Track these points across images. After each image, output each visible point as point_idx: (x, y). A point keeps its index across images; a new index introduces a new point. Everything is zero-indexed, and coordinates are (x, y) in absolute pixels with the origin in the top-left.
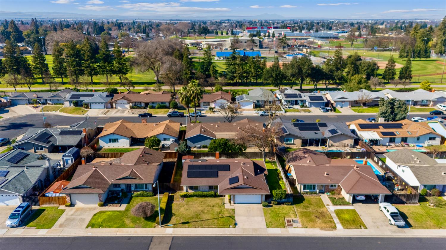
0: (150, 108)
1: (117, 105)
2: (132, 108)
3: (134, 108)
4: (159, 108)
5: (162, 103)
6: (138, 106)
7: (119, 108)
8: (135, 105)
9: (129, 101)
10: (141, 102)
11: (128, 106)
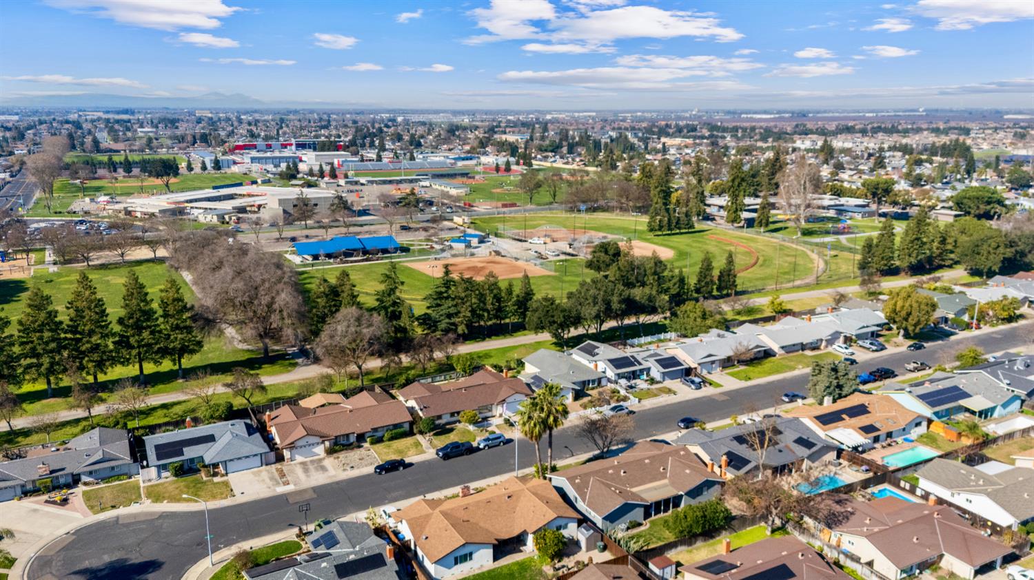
0: (372, 443)
1: (294, 451)
2: (330, 452)
3: (336, 452)
4: (392, 439)
5: (396, 426)
6: (343, 445)
7: (299, 459)
8: (336, 444)
9: (324, 438)
10: (348, 435)
11: (320, 450)
